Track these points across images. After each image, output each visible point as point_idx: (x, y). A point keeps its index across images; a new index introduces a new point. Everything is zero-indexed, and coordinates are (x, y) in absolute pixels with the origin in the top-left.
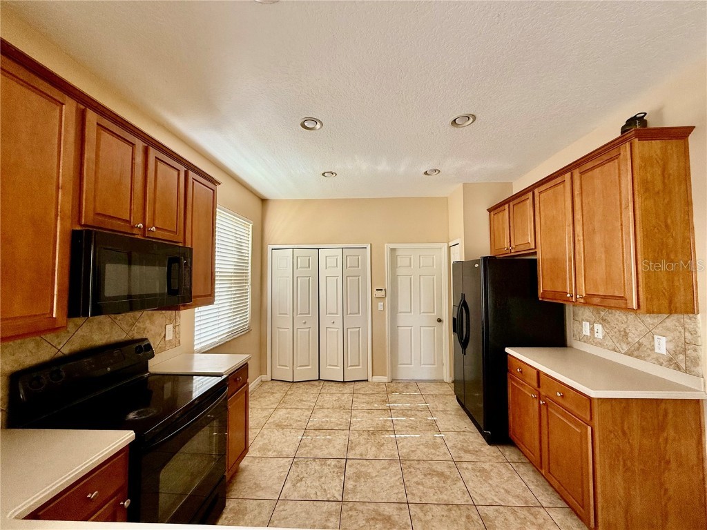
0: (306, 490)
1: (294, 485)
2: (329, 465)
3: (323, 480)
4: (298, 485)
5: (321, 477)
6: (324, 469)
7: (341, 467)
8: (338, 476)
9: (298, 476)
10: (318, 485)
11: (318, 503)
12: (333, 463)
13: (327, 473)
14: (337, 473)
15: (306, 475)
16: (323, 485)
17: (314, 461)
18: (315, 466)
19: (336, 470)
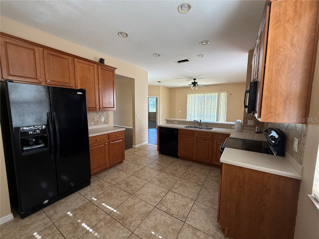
0: (182, 200)
1: (187, 204)
2: (166, 207)
3: (173, 201)
4: (185, 204)
5: (174, 203)
6: (170, 206)
7: (162, 203)
8: (165, 200)
9: (184, 208)
10: (176, 200)
11: (179, 193)
12: (164, 207)
13: (169, 203)
14: (165, 201)
15: (180, 207)
16: (174, 198)
17: (173, 214)
18: (174, 210)
19: (164, 203)
